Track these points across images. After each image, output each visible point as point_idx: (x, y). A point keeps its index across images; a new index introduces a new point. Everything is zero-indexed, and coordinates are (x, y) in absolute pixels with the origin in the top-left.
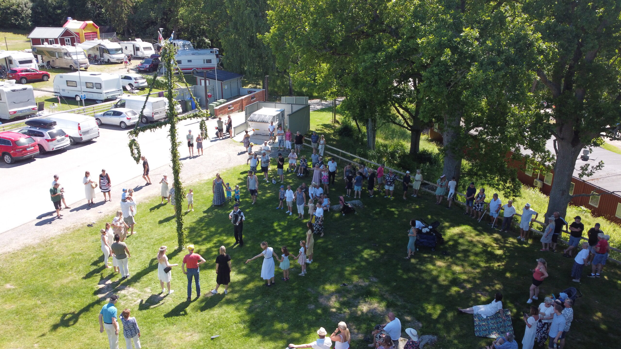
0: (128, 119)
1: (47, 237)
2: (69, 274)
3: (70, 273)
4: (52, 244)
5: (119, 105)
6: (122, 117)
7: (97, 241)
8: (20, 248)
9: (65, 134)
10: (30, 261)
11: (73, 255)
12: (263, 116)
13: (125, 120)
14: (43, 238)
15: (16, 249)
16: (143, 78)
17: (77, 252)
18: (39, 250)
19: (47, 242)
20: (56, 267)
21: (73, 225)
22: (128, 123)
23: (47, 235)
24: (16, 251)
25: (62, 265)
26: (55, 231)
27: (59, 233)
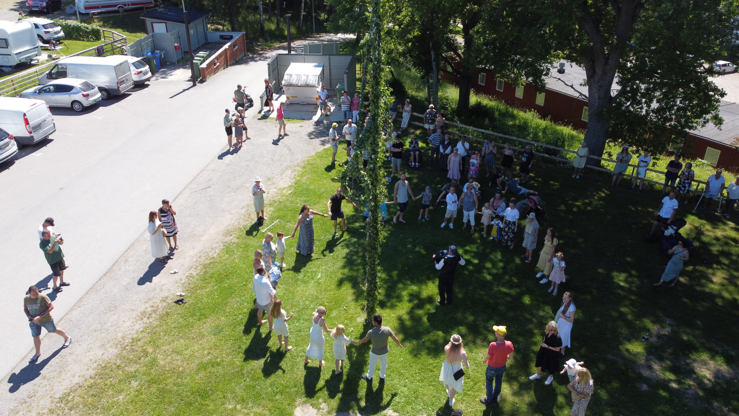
0: (84, 95)
1: (123, 338)
2: (231, 410)
3: (230, 407)
4: (146, 354)
5: (54, 74)
6: (74, 93)
7: (220, 331)
8: (92, 372)
9: (8, 135)
10: (137, 396)
11: (205, 369)
12: (303, 78)
13: (78, 97)
14: (116, 342)
15: (88, 377)
16: (54, 25)
17: (205, 360)
18: (132, 369)
19: (133, 350)
20: (197, 401)
21: (148, 305)
22: (86, 103)
23: (120, 335)
24: (92, 381)
25: (204, 394)
26: (128, 324)
27: (139, 326)
